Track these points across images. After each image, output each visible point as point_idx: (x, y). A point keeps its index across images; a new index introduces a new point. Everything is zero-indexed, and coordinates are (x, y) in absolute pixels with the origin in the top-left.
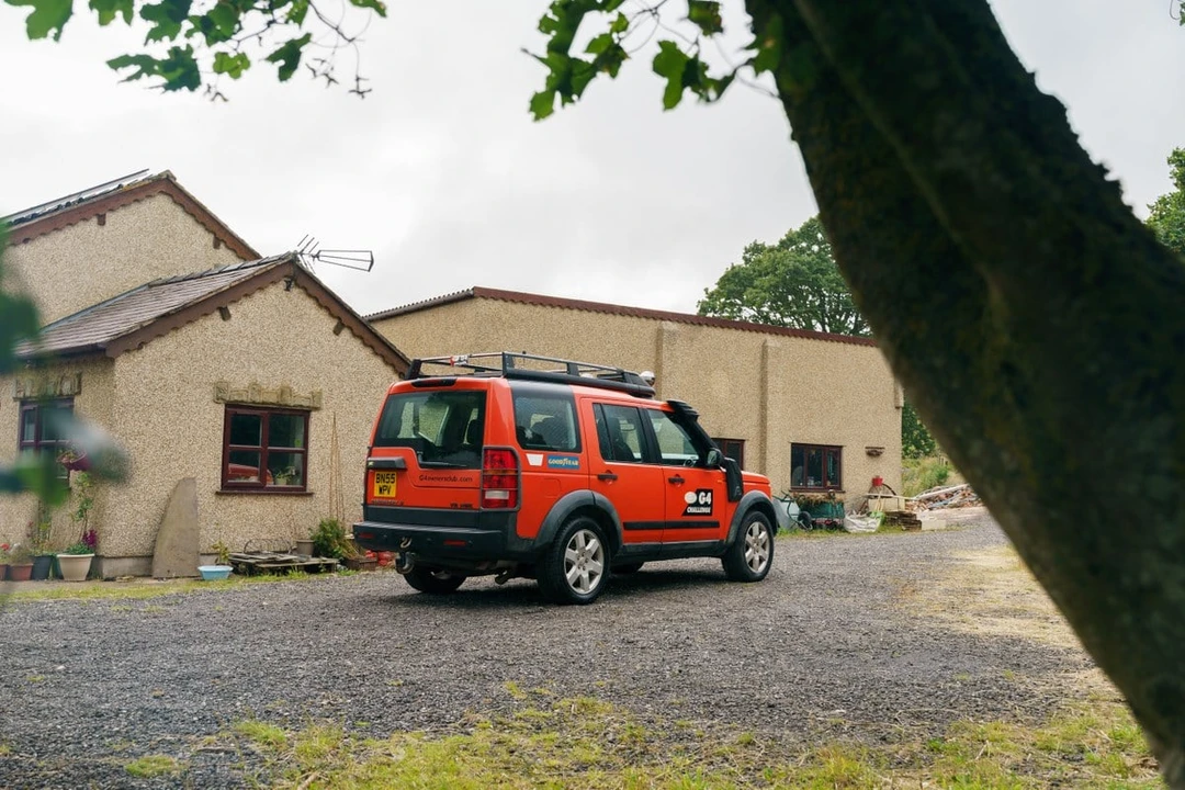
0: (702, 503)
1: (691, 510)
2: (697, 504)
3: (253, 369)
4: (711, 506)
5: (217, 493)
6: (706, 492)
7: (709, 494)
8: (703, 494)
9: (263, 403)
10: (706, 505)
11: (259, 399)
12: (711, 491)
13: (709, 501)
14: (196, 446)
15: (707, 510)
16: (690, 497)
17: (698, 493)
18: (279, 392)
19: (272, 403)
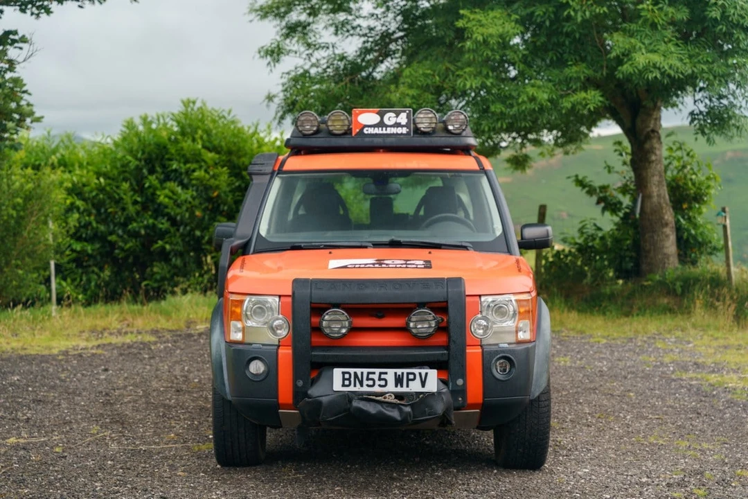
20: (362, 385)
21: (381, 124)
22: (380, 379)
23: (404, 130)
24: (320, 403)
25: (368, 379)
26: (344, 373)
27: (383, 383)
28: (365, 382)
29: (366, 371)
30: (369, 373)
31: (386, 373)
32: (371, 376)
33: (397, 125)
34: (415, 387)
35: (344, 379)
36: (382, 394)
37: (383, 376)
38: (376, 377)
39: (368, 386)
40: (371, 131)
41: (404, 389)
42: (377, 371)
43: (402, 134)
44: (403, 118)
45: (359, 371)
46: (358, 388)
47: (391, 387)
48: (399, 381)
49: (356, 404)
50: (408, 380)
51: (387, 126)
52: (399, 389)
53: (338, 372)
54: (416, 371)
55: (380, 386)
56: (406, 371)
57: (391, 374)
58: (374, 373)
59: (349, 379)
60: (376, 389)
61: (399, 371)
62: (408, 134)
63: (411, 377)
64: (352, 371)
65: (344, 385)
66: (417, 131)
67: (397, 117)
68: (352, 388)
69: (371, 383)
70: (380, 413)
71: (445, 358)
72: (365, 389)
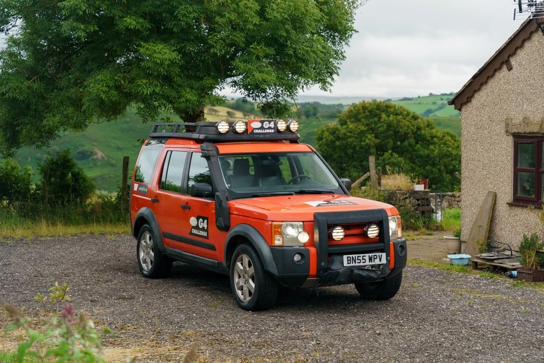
0: (201, 227)
1: (195, 231)
2: (197, 227)
3: (525, 106)
4: (207, 231)
5: (510, 205)
6: (204, 219)
7: (206, 221)
8: (201, 220)
9: (530, 133)
10: (203, 229)
11: (528, 130)
12: (207, 219)
13: (206, 226)
14: (498, 168)
15: (204, 234)
16: (193, 221)
17: (198, 218)
18: (540, 122)
19: (536, 133)
20: (355, 263)
21: (262, 128)
22: (363, 259)
23: (273, 131)
24: (339, 273)
25: (358, 260)
26: (348, 257)
27: (364, 261)
28: (357, 261)
29: (357, 255)
30: (358, 257)
31: (365, 256)
32: (359, 258)
33: (270, 128)
34: (377, 262)
35: (348, 260)
36: (365, 266)
37: (364, 258)
38: (361, 258)
39: (358, 263)
40: (257, 131)
41: (373, 263)
42: (362, 255)
43: (272, 133)
44: (272, 125)
45: (354, 256)
46: (354, 264)
47: (367, 263)
48: (370, 259)
49: (356, 272)
50: (374, 259)
51: (265, 129)
52: (371, 263)
53: (345, 257)
54: (377, 254)
55: (363, 262)
56: (373, 254)
57: (367, 256)
58: (360, 256)
59: (350, 260)
60: (362, 264)
61: (370, 255)
62: (274, 133)
63: (375, 257)
64: (351, 256)
65: (348, 263)
66: (279, 131)
67: (269, 124)
68: (351, 265)
69: (359, 261)
70: (368, 275)
71: (383, 248)
72: (357, 264)
